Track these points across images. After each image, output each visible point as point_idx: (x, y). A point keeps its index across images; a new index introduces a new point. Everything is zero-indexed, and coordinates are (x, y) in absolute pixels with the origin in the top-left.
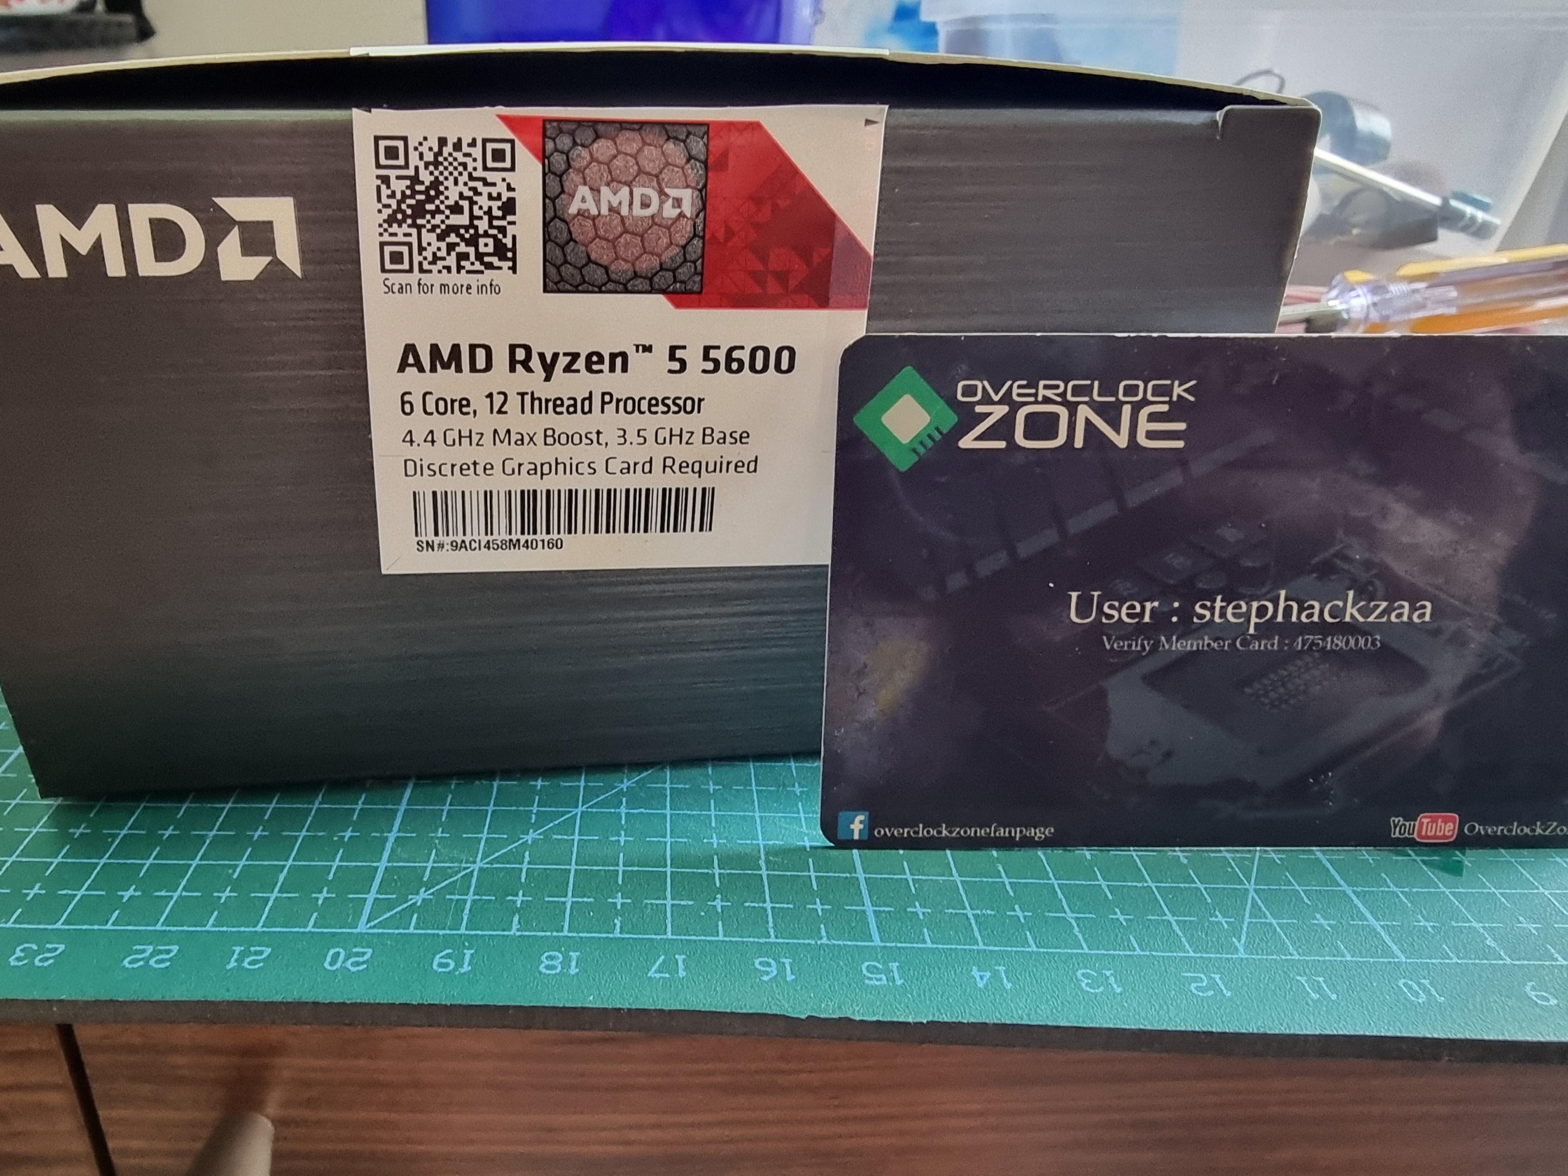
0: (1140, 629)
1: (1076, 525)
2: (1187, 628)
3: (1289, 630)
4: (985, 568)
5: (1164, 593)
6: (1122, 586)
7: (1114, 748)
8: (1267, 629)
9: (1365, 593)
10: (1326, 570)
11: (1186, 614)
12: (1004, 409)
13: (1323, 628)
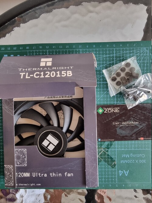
0: (118, 125)
1: (113, 117)
2: (121, 124)
3: (129, 124)
4: (107, 121)
5: (119, 122)
6: (117, 122)
7: (118, 133)
8: (127, 124)
9: (133, 121)
10: (130, 120)
11: (121, 123)
12: (107, 110)
13: (131, 124)
